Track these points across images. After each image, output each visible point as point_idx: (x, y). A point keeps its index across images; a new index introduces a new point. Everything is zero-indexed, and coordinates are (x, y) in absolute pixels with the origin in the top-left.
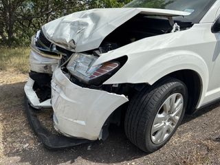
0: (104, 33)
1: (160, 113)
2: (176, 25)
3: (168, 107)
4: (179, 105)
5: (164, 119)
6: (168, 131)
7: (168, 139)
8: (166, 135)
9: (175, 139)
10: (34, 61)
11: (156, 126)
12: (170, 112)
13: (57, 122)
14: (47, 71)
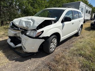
0: (37, 25)
1: (52, 43)
2: (53, 22)
3: (53, 42)
4: (56, 41)
5: (52, 45)
6: (54, 48)
7: (54, 50)
8: (54, 49)
9: (56, 50)
10: (10, 33)
11: (51, 47)
12: (54, 43)
13: (25, 49)
14: (16, 36)
